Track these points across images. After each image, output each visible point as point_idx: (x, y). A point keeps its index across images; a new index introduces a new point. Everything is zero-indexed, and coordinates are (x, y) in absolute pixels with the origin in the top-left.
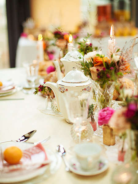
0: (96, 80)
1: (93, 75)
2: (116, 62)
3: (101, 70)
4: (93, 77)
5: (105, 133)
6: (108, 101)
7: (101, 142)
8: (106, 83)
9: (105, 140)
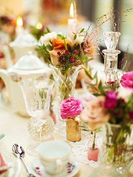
0: (57, 66)
1: (53, 60)
2: (80, 44)
3: (63, 53)
4: (53, 61)
5: (69, 127)
6: (70, 89)
7: (65, 138)
8: (69, 69)
9: (69, 135)
